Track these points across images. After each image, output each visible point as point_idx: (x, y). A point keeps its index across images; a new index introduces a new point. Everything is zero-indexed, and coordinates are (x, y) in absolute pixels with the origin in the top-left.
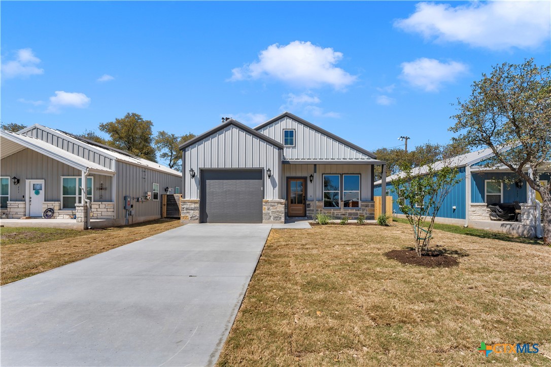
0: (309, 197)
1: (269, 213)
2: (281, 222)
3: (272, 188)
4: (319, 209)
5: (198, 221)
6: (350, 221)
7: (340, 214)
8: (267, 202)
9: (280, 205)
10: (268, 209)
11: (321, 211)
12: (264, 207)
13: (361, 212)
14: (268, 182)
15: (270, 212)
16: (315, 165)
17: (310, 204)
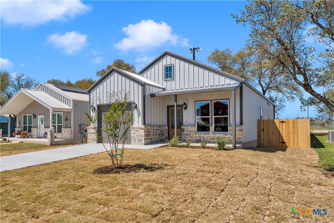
0: (184, 122)
1: (134, 137)
2: (142, 144)
3: (138, 117)
4: (192, 134)
5: (96, 141)
6: (208, 145)
7: (209, 138)
8: (133, 128)
9: (141, 130)
10: (134, 133)
11: (193, 135)
12: (131, 132)
13: (229, 136)
14: (135, 112)
15: (135, 135)
16: (176, 95)
17: (184, 129)
